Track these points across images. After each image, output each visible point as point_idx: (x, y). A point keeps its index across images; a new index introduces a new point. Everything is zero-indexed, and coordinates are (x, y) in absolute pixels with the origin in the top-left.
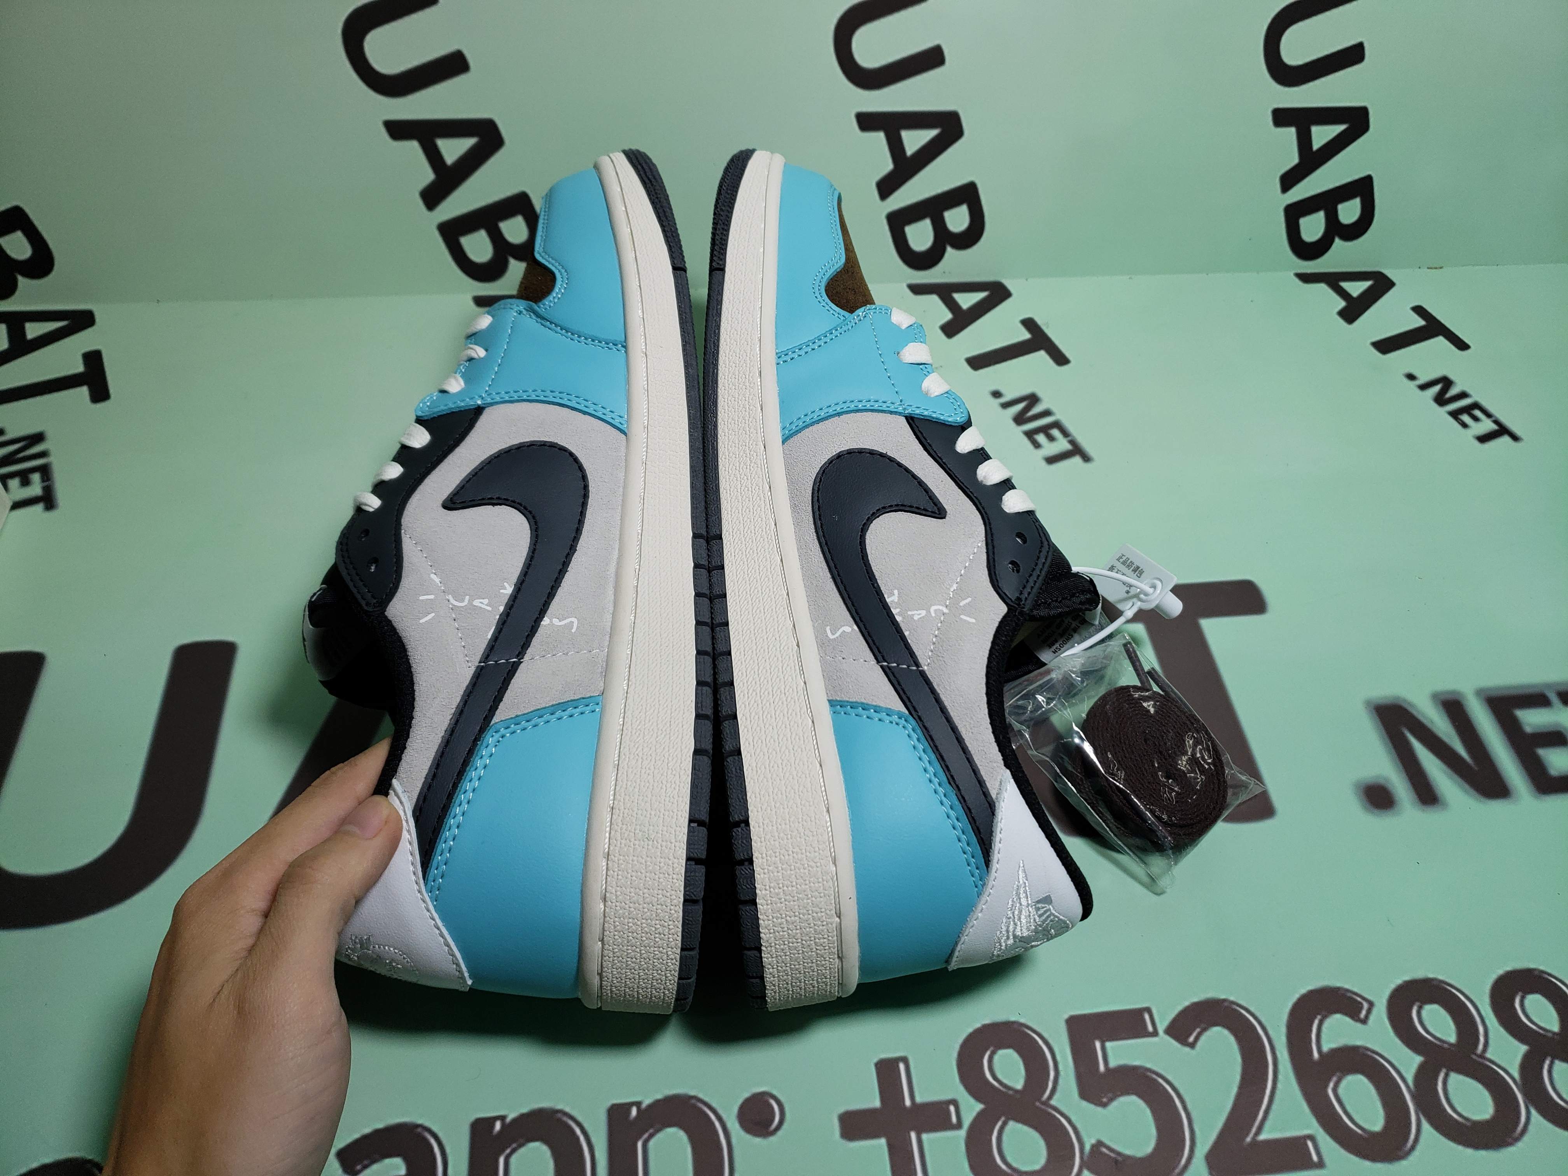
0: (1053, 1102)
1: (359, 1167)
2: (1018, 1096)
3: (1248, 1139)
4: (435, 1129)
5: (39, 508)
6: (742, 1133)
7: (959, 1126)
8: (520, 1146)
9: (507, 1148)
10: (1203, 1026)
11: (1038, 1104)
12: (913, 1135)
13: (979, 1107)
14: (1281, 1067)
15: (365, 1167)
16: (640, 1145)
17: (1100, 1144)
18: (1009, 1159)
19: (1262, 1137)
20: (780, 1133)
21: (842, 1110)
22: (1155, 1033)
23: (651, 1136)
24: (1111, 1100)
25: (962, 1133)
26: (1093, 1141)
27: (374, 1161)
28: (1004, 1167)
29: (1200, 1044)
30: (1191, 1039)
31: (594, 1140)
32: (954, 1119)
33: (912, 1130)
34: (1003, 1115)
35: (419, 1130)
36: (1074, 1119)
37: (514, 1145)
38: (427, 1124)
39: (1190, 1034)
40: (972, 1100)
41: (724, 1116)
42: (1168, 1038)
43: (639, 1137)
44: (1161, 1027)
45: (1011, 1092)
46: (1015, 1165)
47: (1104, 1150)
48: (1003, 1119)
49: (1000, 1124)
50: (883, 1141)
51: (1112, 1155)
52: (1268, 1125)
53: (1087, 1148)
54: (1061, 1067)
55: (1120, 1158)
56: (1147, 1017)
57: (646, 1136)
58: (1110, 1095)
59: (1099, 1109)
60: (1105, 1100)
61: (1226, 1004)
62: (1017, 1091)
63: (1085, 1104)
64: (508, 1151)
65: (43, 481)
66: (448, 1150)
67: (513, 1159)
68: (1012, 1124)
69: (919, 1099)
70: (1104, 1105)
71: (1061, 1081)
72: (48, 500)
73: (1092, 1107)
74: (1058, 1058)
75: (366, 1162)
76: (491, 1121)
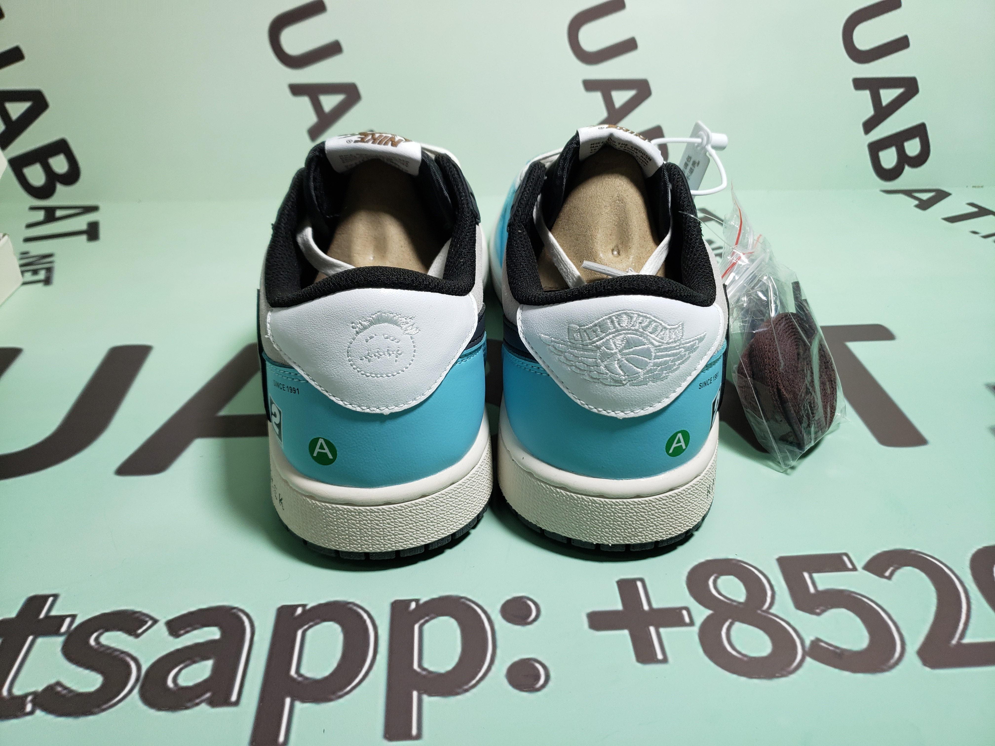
0: (772, 611)
1: (182, 632)
2: (741, 606)
3: (954, 642)
4: (247, 610)
5: (40, 285)
6: (504, 622)
7: (692, 623)
8: (317, 624)
9: (305, 625)
10: (896, 566)
11: (759, 612)
12: (652, 629)
13: (708, 612)
14: (971, 595)
15: (187, 632)
16: (416, 627)
17: (818, 640)
18: (738, 648)
19: (966, 641)
20: (536, 624)
21: (590, 610)
22: (854, 569)
23: (427, 621)
24: (823, 611)
25: (695, 629)
26: (812, 638)
27: (195, 629)
28: (734, 653)
29: (895, 577)
30: (887, 574)
31: (378, 622)
32: (687, 620)
33: (652, 625)
34: (730, 618)
35: (235, 611)
36: (792, 623)
37: (311, 624)
38: (242, 607)
39: (886, 570)
40: (701, 608)
41: (489, 611)
42: (866, 573)
43: (417, 622)
44: (859, 566)
45: (735, 604)
46: (744, 652)
47: (823, 644)
48: (730, 621)
49: (727, 624)
50: (626, 632)
51: (831, 648)
52: (969, 632)
53: (808, 643)
54: (776, 588)
55: (837, 651)
56: (845, 559)
57: (422, 621)
58: (822, 608)
59: (814, 617)
60: (818, 611)
61: (913, 553)
62: (740, 603)
63: (800, 613)
64: (306, 627)
65: (47, 273)
66: (256, 624)
67: (309, 633)
68: (738, 626)
69: (655, 605)
70: (818, 614)
71: (777, 597)
72: (47, 281)
73: (807, 615)
74: (773, 582)
75: (188, 629)
76: (295, 607)
